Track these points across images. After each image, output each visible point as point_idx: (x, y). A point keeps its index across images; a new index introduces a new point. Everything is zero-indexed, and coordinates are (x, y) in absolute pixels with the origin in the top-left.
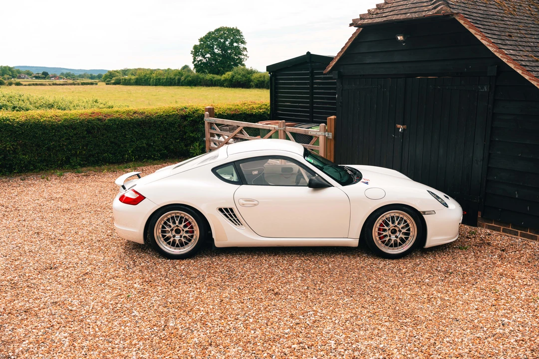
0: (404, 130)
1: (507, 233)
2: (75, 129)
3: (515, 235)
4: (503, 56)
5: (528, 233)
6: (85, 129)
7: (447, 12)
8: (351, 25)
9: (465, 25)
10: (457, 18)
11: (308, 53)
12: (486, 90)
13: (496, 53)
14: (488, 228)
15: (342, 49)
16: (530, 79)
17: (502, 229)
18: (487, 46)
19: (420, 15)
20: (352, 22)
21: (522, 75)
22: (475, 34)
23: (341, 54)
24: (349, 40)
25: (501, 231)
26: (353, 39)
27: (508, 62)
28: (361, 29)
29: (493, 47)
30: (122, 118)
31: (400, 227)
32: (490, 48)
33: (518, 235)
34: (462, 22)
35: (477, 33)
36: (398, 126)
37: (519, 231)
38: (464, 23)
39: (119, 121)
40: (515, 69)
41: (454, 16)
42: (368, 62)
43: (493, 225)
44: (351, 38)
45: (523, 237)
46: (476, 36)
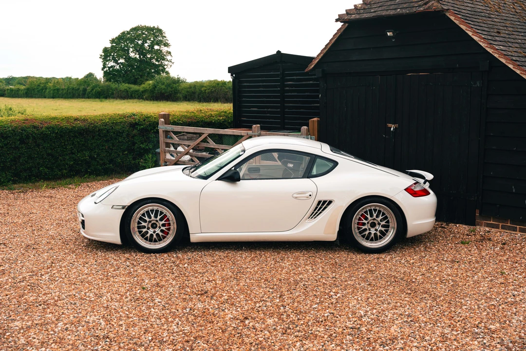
0: (395, 129)
1: (506, 230)
2: (6, 138)
3: (514, 231)
4: (494, 51)
6: (18, 138)
7: (438, 8)
8: (337, 20)
9: (455, 21)
10: (448, 14)
11: (279, 52)
12: (479, 85)
13: (487, 49)
14: (487, 226)
15: (326, 46)
16: (521, 73)
17: (500, 226)
18: (478, 42)
19: (411, 11)
20: (337, 17)
21: (514, 69)
22: (466, 30)
23: (325, 51)
24: (334, 36)
25: (500, 228)
26: (338, 36)
27: (499, 57)
28: (347, 25)
29: (484, 43)
30: (62, 125)
32: (481, 43)
33: (516, 231)
34: (452, 18)
35: (468, 29)
36: (390, 125)
37: (518, 227)
38: (455, 19)
39: (59, 129)
40: (507, 64)
41: (444, 12)
42: (354, 59)
43: (492, 222)
44: (336, 34)
45: (522, 232)
46: (467, 31)
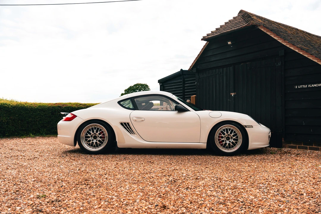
0: (235, 95)
1: (301, 149)
2: (44, 111)
3: (306, 149)
4: (287, 44)
5: (314, 146)
6: (50, 111)
7: (254, 24)
8: (202, 40)
9: (264, 31)
10: (260, 28)
11: (181, 70)
12: (279, 65)
13: (283, 43)
14: (289, 148)
15: (198, 55)
16: (303, 54)
17: (297, 147)
18: (277, 40)
19: (239, 28)
20: (202, 38)
21: (298, 52)
22: (270, 34)
23: (198, 58)
24: (202, 49)
25: (297, 148)
26: (204, 49)
27: (290, 46)
28: (208, 42)
29: (281, 40)
31: (232, 135)
32: (279, 41)
33: (307, 149)
34: (262, 29)
35: (271, 34)
36: (231, 94)
37: (308, 146)
38: (264, 30)
39: (71, 108)
40: (294, 50)
41: (258, 27)
42: (213, 60)
43: (292, 145)
44: (203, 48)
45: (311, 150)
46: (271, 35)
